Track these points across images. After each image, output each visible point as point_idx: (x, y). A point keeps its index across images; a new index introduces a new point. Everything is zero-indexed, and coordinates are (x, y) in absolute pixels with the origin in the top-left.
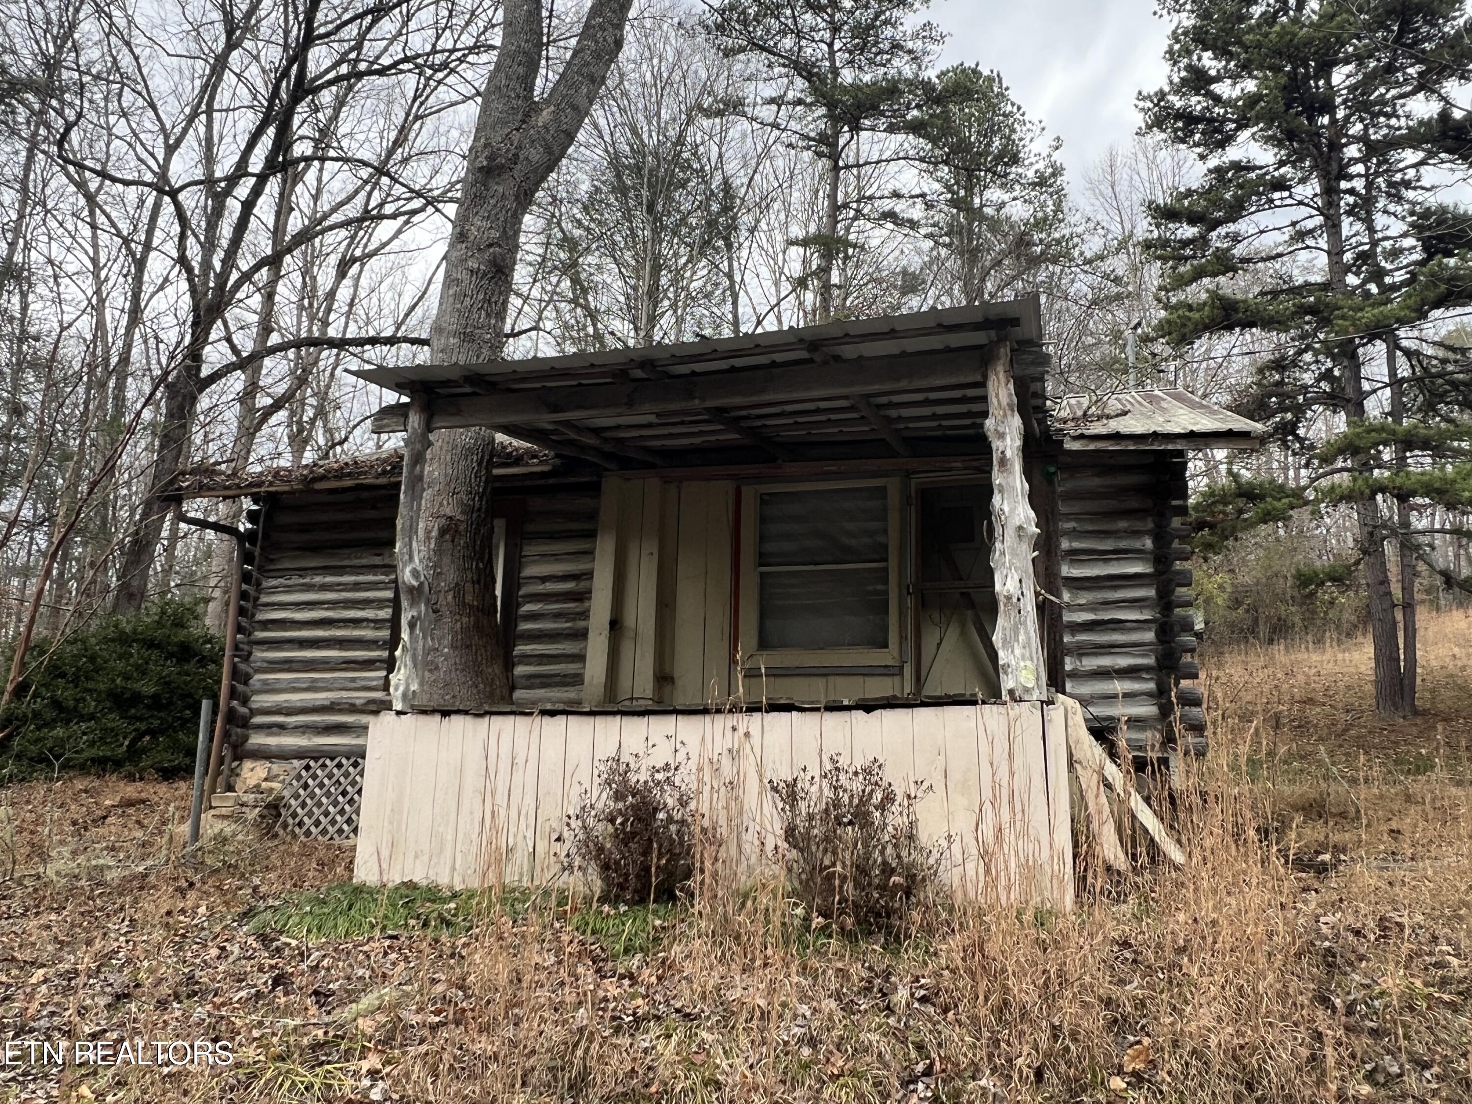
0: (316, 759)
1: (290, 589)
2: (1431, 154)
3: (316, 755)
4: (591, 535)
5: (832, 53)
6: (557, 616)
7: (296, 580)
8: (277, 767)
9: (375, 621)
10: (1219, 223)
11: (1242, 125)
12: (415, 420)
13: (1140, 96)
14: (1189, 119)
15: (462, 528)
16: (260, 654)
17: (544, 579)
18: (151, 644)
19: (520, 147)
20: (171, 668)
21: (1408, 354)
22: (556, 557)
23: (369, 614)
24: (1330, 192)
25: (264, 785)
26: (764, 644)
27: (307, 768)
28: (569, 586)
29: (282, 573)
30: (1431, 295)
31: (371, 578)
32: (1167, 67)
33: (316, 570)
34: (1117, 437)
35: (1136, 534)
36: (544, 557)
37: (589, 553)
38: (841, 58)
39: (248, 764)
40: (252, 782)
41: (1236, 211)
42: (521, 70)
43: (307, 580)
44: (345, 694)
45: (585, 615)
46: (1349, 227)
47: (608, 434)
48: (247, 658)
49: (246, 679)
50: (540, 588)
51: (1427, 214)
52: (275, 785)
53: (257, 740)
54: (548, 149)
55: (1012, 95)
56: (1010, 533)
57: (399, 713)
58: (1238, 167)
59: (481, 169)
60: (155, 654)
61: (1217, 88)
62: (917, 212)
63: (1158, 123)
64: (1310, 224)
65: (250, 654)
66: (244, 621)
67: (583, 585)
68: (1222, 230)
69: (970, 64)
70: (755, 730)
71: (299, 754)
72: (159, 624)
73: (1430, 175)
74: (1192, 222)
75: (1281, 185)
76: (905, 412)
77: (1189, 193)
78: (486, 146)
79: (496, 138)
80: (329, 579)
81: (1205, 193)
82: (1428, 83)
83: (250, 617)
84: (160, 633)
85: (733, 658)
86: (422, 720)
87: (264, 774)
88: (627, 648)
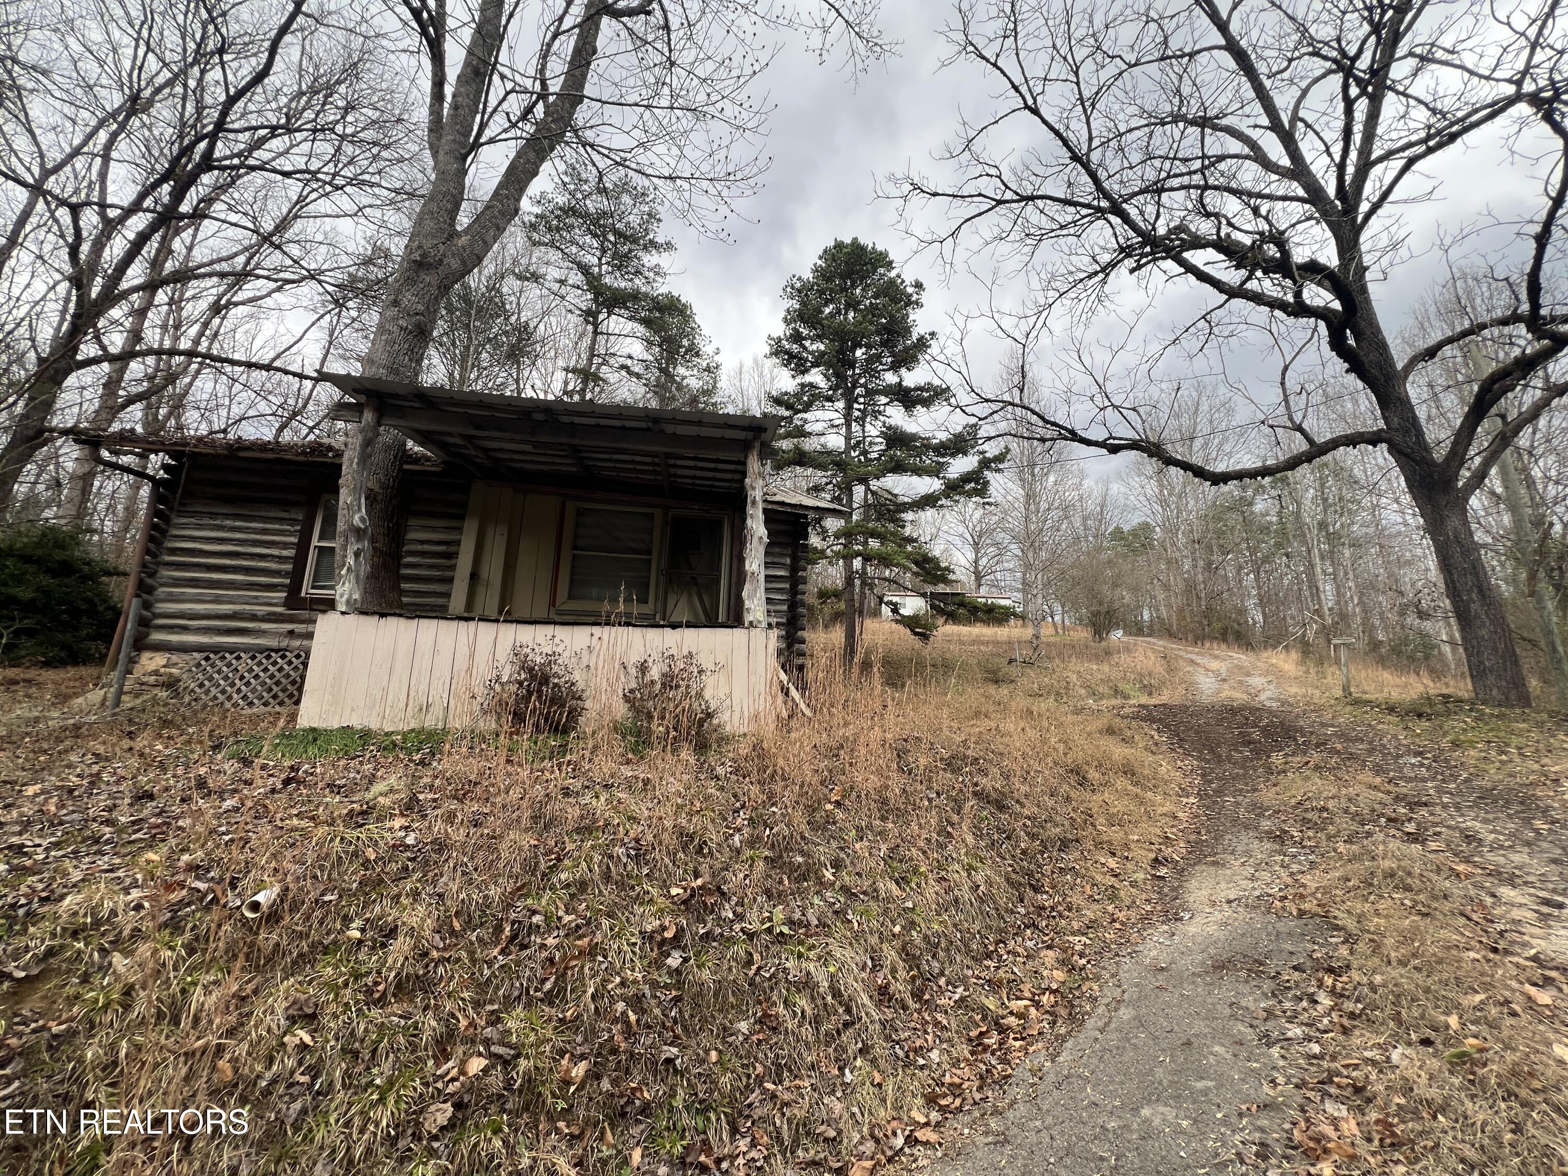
0: (216, 653)
1: (200, 527)
2: (891, 401)
3: (217, 649)
4: (462, 518)
5: (600, 265)
6: (431, 567)
7: (206, 521)
8: (174, 658)
9: (280, 557)
10: (799, 411)
11: (815, 365)
12: (368, 416)
14: (791, 356)
15: (379, 497)
16: (166, 573)
17: (422, 542)
19: (444, 255)
20: (46, 580)
21: (873, 493)
22: (434, 529)
23: (275, 552)
24: (849, 408)
25: (163, 670)
26: (571, 597)
27: (207, 659)
28: (442, 548)
29: (192, 514)
30: (889, 466)
31: (277, 526)
32: (783, 326)
33: (227, 516)
34: (782, 503)
35: (783, 555)
36: (424, 528)
37: (459, 529)
38: (605, 268)
39: (145, 656)
40: (152, 668)
41: (807, 408)
42: (449, 206)
43: (218, 522)
44: (247, 607)
45: (453, 568)
46: (855, 427)
47: (493, 454)
48: (152, 575)
49: (150, 590)
50: (420, 548)
51: (889, 428)
52: (174, 671)
53: (157, 637)
54: (464, 262)
55: (697, 319)
56: (755, 540)
57: (342, 613)
58: (811, 385)
59: (415, 261)
60: (31, 568)
61: (807, 343)
63: (776, 353)
64: (837, 422)
65: (156, 572)
66: (152, 546)
67: (452, 549)
68: (799, 416)
69: (676, 294)
71: (200, 648)
72: (38, 545)
73: (889, 410)
74: (787, 408)
75: (829, 399)
76: (680, 472)
77: (786, 393)
78: (420, 247)
80: (238, 524)
81: (795, 395)
82: (894, 367)
83: (159, 544)
84: (39, 552)
85: (553, 603)
86: (363, 618)
87: (164, 662)
88: (481, 591)
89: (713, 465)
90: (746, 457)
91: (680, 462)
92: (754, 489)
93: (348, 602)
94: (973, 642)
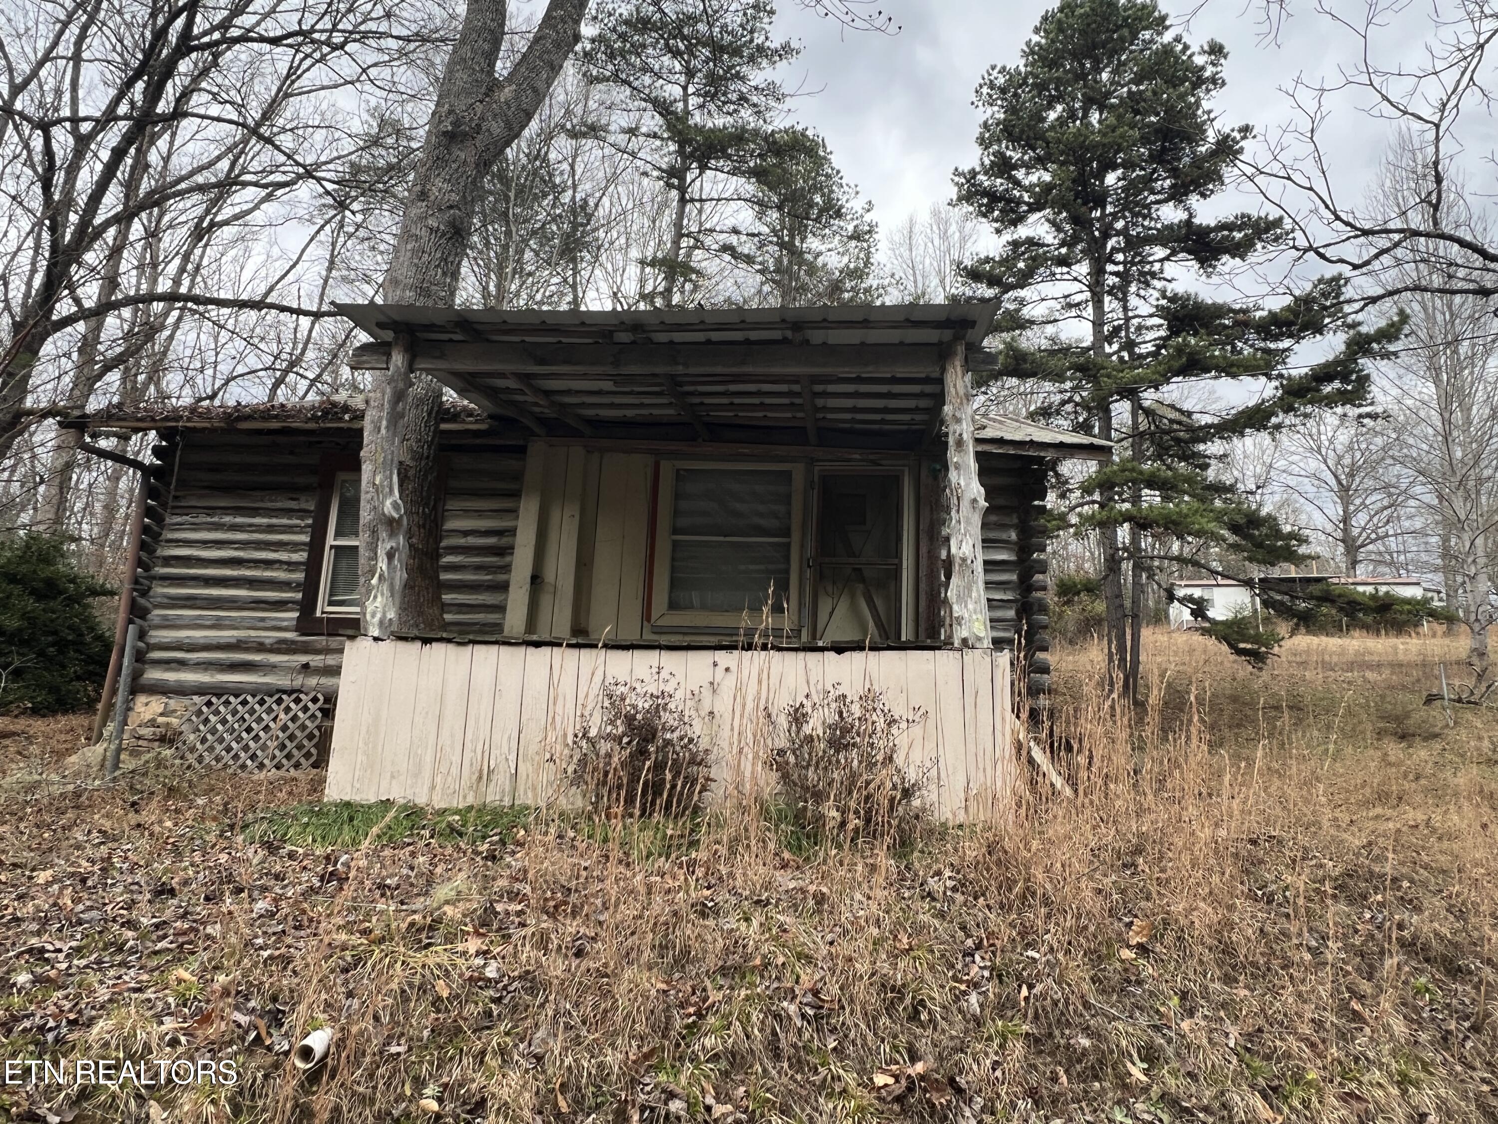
0: (219, 696)
1: (196, 527)
2: (1174, 253)
3: (219, 691)
4: (515, 495)
5: (686, 96)
6: (478, 568)
7: (203, 519)
8: (173, 703)
9: (289, 563)
10: (1013, 287)
11: (1035, 208)
12: (398, 359)
13: (956, 173)
14: (993, 197)
15: (411, 473)
16: (161, 590)
17: (466, 533)
19: (482, 118)
20: (31, 604)
21: (1148, 412)
22: (480, 513)
23: (283, 556)
24: (1098, 272)
25: (161, 720)
26: (673, 605)
27: (209, 704)
28: (491, 541)
29: (188, 510)
30: (1176, 365)
31: (285, 521)
32: (978, 150)
33: (226, 510)
34: (1001, 441)
35: (1009, 527)
36: (467, 513)
37: (513, 512)
38: (693, 101)
39: (141, 699)
40: (148, 717)
41: (1024, 280)
42: (486, 47)
43: (216, 519)
44: (253, 633)
45: (506, 569)
46: (1110, 303)
48: (144, 593)
49: (145, 613)
50: (462, 541)
51: (1174, 299)
52: (174, 721)
53: (154, 675)
54: (509, 125)
55: (833, 159)
56: (965, 505)
57: (376, 639)
58: (1031, 242)
59: (445, 133)
60: (17, 590)
61: (1020, 174)
63: (967, 197)
64: (1077, 298)
65: (150, 588)
66: (144, 555)
67: (505, 541)
68: (1011, 294)
69: (800, 127)
71: (200, 690)
72: (23, 559)
73: (1171, 269)
74: (990, 284)
75: (1064, 262)
77: (987, 260)
78: (450, 112)
79: (460, 106)
80: (239, 520)
81: (1004, 261)
82: (1177, 195)
83: (151, 552)
84: (24, 568)
85: (647, 615)
86: (401, 645)
87: (161, 709)
88: (546, 600)
89: (884, 389)
90: (943, 370)
91: (831, 388)
92: (958, 421)
93: (381, 623)
94: (1351, 666)
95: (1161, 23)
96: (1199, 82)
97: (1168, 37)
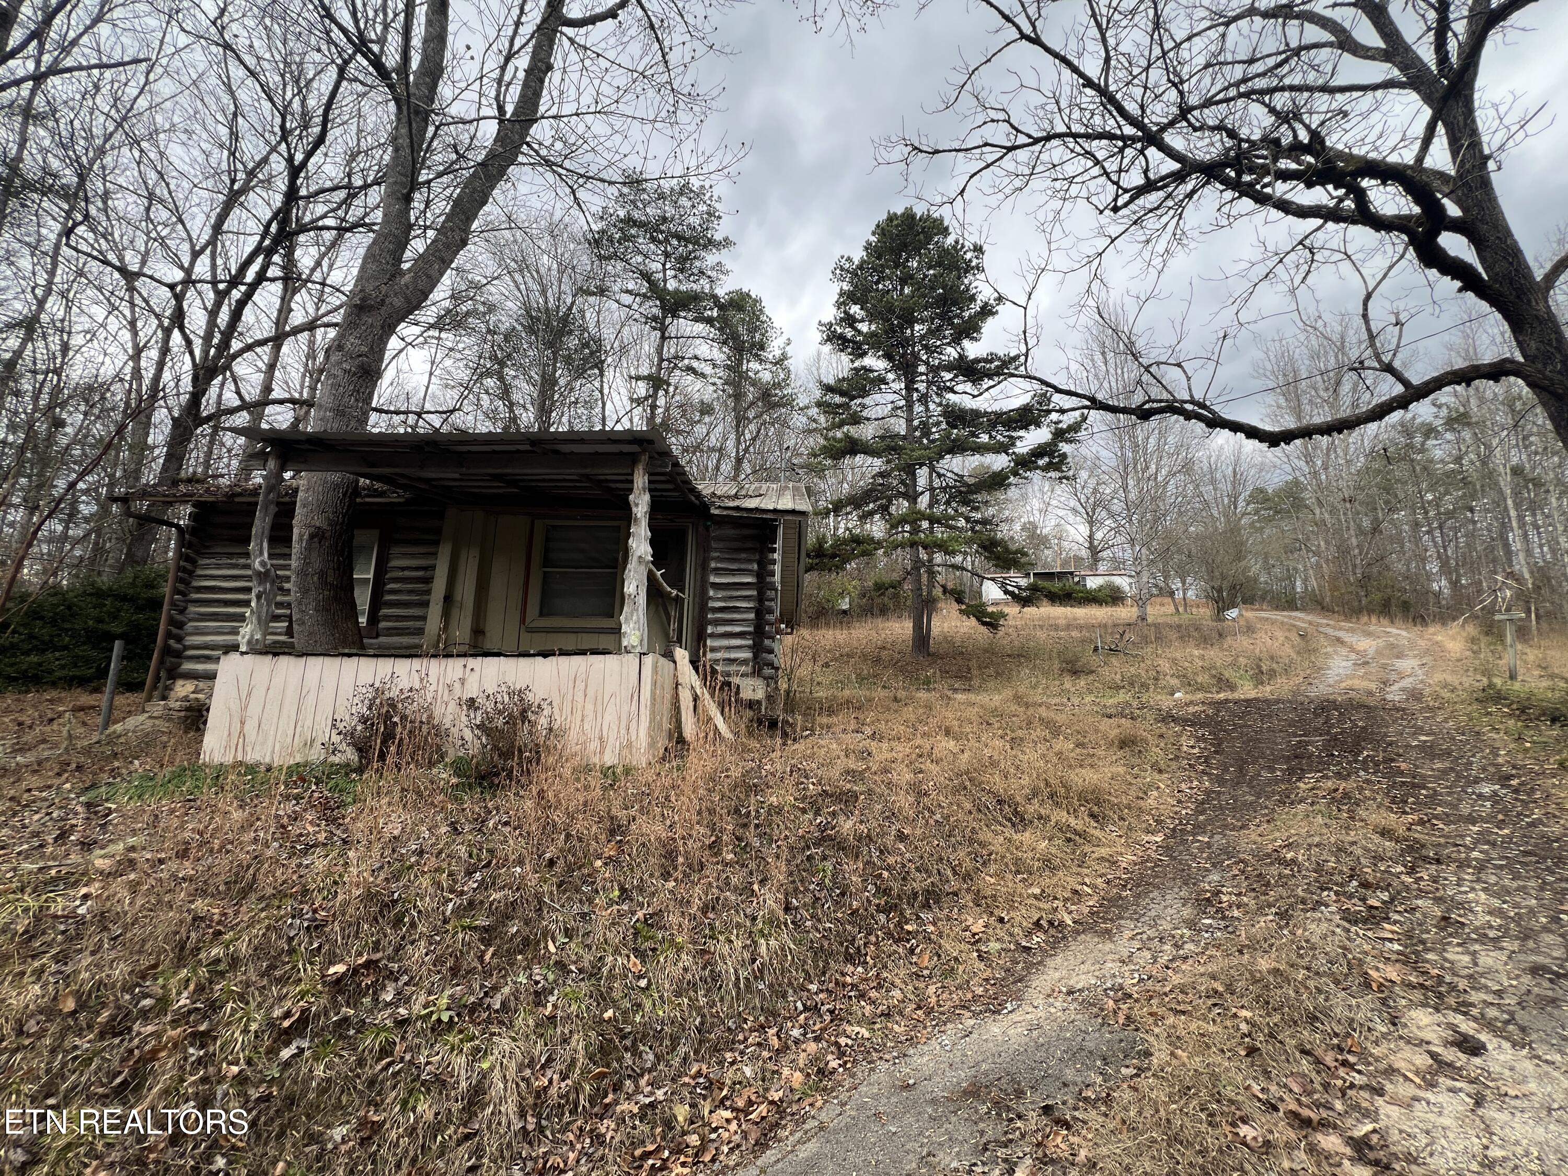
1: (219, 567)
2: (956, 376)
4: (437, 543)
5: (664, 270)
7: (225, 561)
8: (203, 684)
9: (283, 590)
10: (855, 397)
11: (870, 347)
12: (272, 464)
13: (820, 323)
14: (845, 340)
15: (328, 534)
16: (193, 609)
17: (403, 569)
18: (124, 598)
19: (386, 296)
21: (940, 475)
22: (413, 556)
24: (910, 388)
25: (192, 696)
26: (542, 614)
28: (420, 574)
29: (213, 555)
30: (947, 447)
35: (750, 561)
36: (405, 555)
37: (435, 554)
38: (670, 273)
39: (180, 682)
40: (183, 694)
41: (864, 393)
42: (391, 247)
43: (233, 561)
45: (429, 592)
48: (182, 611)
49: (181, 625)
50: (400, 574)
51: (951, 406)
52: (200, 696)
53: (188, 666)
54: (408, 300)
55: (766, 311)
56: (635, 559)
57: (243, 653)
58: (864, 368)
59: (356, 306)
61: (859, 326)
62: (708, 369)
63: (830, 340)
64: (899, 404)
65: (185, 608)
66: (181, 587)
67: (429, 573)
69: (745, 290)
70: (477, 669)
73: (956, 386)
74: (842, 395)
75: (885, 381)
77: (841, 379)
78: (363, 290)
79: (369, 288)
81: (849, 381)
83: (187, 584)
85: (523, 621)
87: (192, 689)
88: (455, 612)
90: (633, 471)
92: (636, 505)
93: (249, 643)
95: (945, 231)
96: (968, 268)
97: (950, 240)
